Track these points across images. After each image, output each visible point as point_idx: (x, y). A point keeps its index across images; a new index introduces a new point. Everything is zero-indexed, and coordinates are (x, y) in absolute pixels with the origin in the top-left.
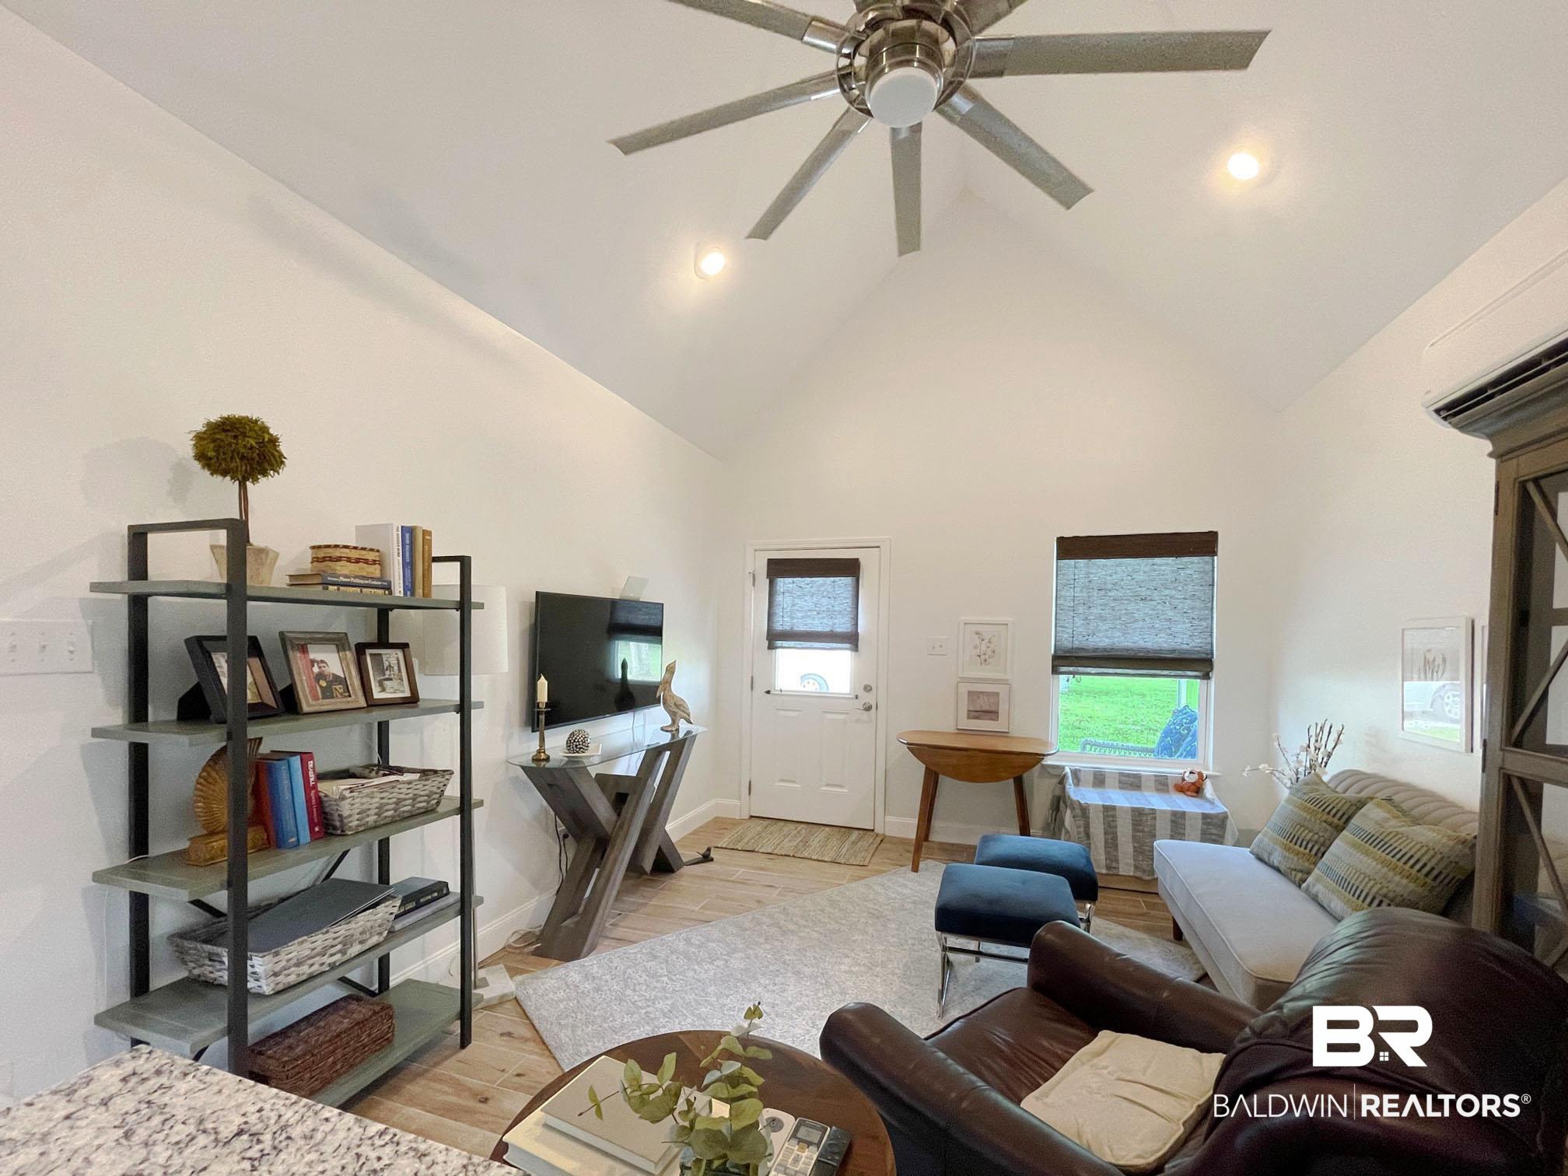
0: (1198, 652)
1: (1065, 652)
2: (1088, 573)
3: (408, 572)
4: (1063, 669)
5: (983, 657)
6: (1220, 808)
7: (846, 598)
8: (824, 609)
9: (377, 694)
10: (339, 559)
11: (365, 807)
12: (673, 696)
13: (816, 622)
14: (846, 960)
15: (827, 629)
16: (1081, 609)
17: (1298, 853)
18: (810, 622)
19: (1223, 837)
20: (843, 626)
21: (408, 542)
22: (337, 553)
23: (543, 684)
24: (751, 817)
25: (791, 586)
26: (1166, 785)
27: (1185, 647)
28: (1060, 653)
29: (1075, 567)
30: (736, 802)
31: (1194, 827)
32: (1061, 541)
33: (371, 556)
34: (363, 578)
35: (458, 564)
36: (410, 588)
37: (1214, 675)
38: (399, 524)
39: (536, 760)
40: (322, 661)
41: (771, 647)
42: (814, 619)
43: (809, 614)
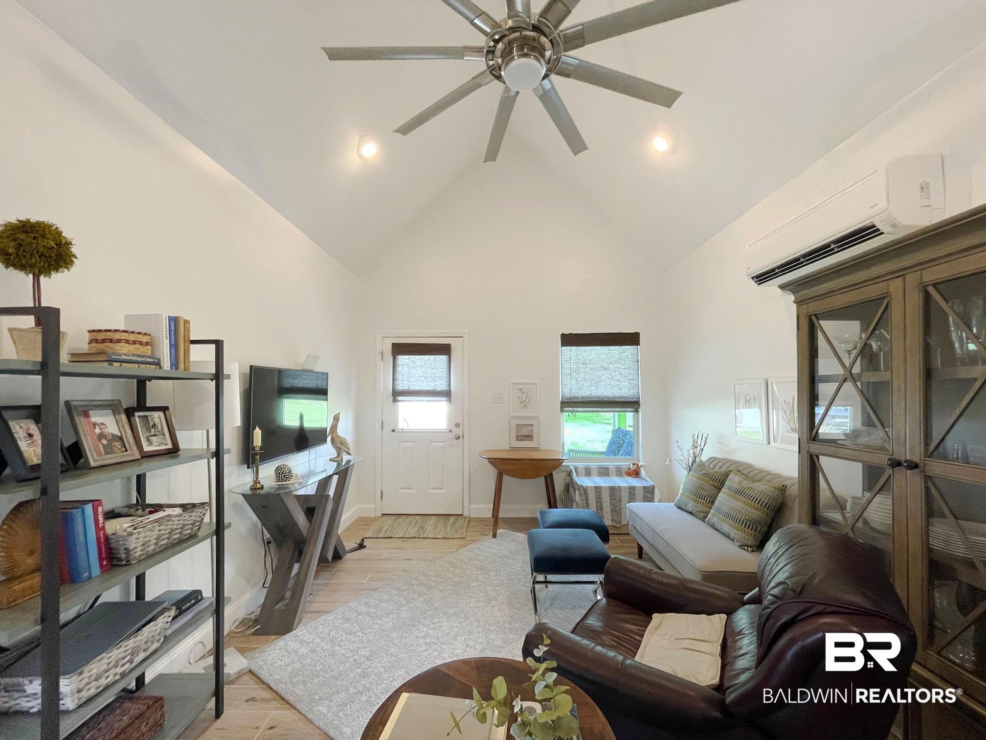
0: (633, 398)
1: (567, 399)
2: (577, 354)
3: (173, 351)
4: (566, 409)
5: (524, 404)
6: (651, 483)
7: (442, 369)
8: (430, 375)
9: (147, 448)
10: (119, 341)
11: (146, 539)
12: (338, 436)
13: (424, 384)
14: (472, 600)
15: (432, 389)
16: (574, 374)
17: (701, 503)
18: (420, 384)
19: (653, 498)
20: (441, 386)
21: (173, 328)
22: (117, 336)
23: (258, 433)
24: (383, 514)
25: (408, 360)
26: (621, 472)
27: (626, 395)
28: (564, 400)
29: (571, 351)
30: (373, 506)
31: (640, 494)
32: (563, 335)
33: (145, 339)
34: (139, 356)
36: (175, 364)
37: (640, 410)
38: (166, 315)
39: (253, 489)
40: (102, 424)
41: (395, 400)
42: (423, 382)
43: (419, 379)
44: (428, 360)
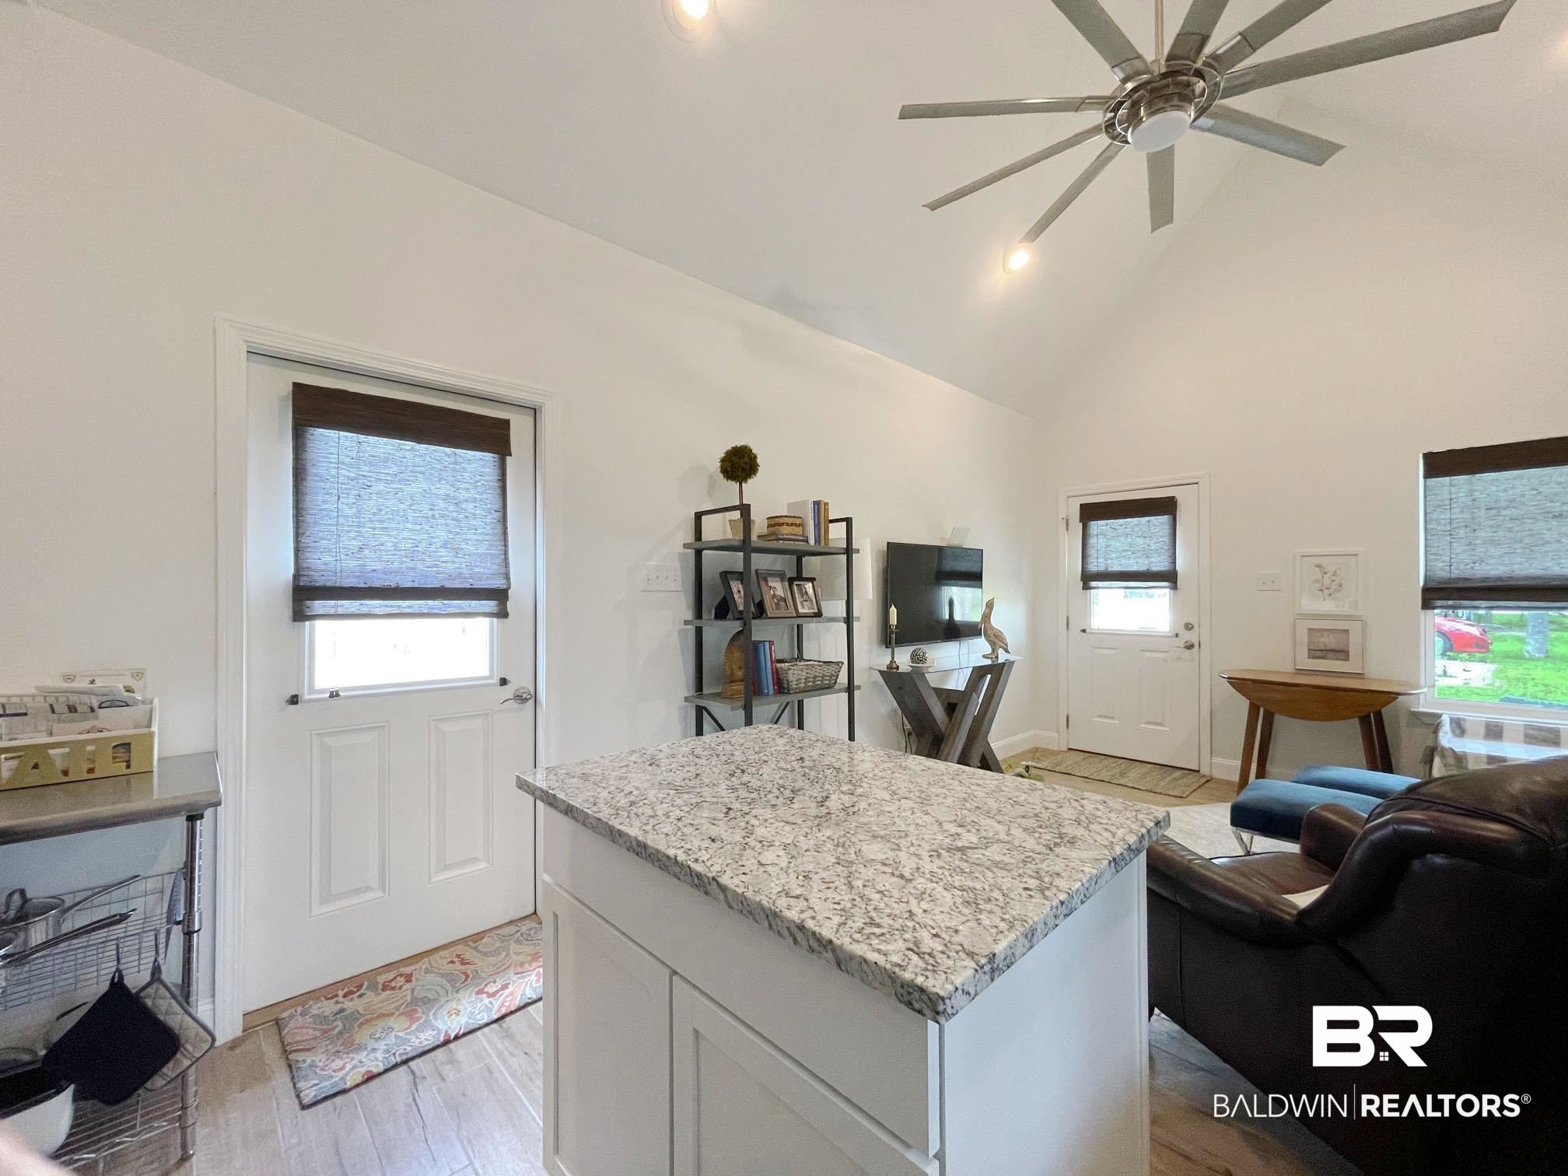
3: (817, 530)
7: (1161, 536)
8: (1140, 548)
9: (801, 610)
10: (783, 524)
12: (992, 628)
13: (1131, 561)
15: (1143, 568)
18: (1124, 562)
20: (1160, 564)
21: (816, 511)
22: (782, 521)
23: (893, 610)
24: (1068, 749)
25: (1103, 528)
30: (1055, 735)
33: (798, 521)
34: (795, 535)
35: (844, 524)
36: (818, 540)
38: (811, 501)
39: (890, 667)
40: (775, 588)
41: (1086, 587)
42: (1129, 559)
43: (1124, 554)
44: (1138, 525)
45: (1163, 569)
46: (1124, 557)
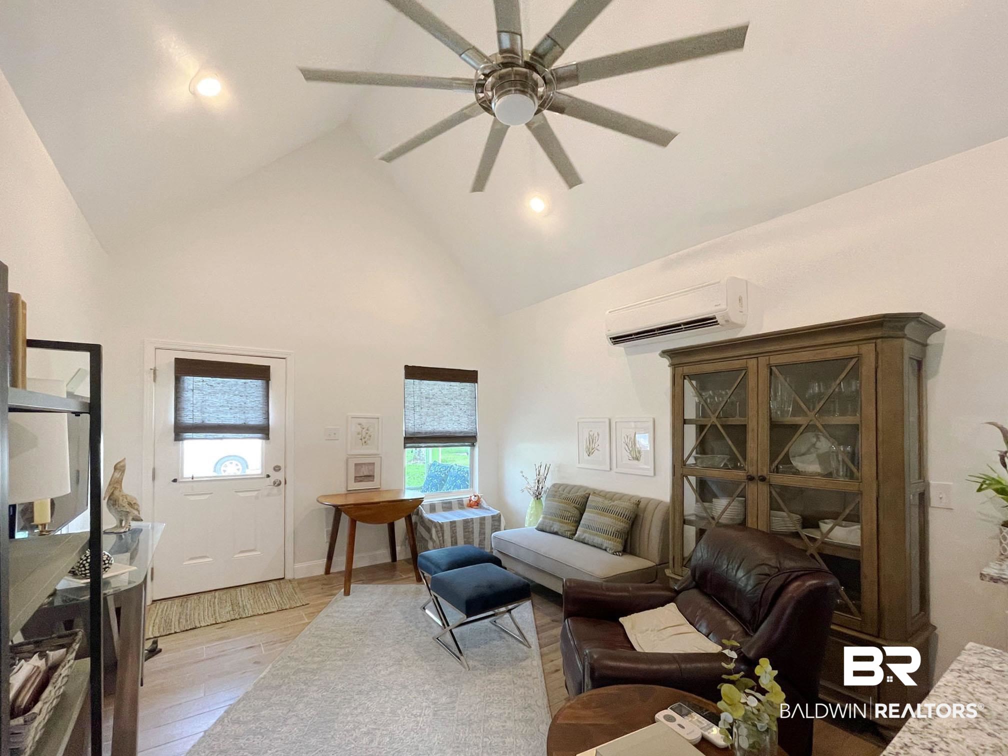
0: (470, 432)
1: (411, 435)
2: (420, 388)
5: (363, 440)
6: (496, 512)
7: (257, 397)
8: (237, 405)
15: (240, 422)
19: (500, 526)
20: (255, 419)
25: (201, 384)
26: (463, 505)
27: (464, 430)
28: (408, 436)
29: (414, 384)
32: (407, 368)
37: (477, 444)
41: (178, 438)
42: (226, 413)
43: (221, 409)
44: (236, 385)
45: (257, 423)
46: (220, 411)
